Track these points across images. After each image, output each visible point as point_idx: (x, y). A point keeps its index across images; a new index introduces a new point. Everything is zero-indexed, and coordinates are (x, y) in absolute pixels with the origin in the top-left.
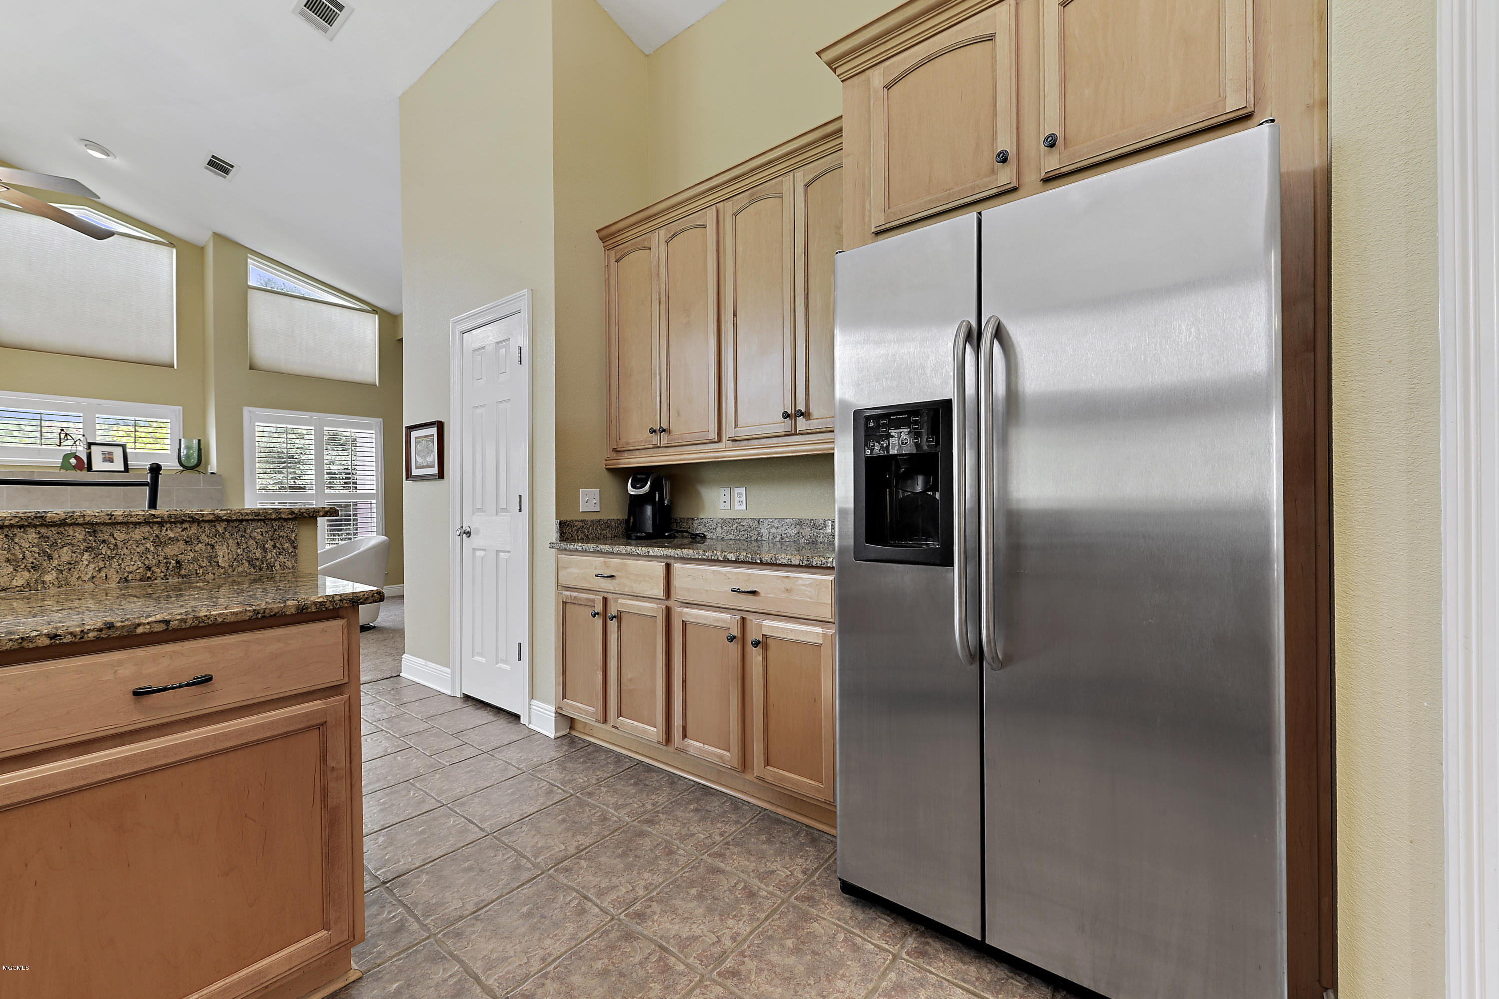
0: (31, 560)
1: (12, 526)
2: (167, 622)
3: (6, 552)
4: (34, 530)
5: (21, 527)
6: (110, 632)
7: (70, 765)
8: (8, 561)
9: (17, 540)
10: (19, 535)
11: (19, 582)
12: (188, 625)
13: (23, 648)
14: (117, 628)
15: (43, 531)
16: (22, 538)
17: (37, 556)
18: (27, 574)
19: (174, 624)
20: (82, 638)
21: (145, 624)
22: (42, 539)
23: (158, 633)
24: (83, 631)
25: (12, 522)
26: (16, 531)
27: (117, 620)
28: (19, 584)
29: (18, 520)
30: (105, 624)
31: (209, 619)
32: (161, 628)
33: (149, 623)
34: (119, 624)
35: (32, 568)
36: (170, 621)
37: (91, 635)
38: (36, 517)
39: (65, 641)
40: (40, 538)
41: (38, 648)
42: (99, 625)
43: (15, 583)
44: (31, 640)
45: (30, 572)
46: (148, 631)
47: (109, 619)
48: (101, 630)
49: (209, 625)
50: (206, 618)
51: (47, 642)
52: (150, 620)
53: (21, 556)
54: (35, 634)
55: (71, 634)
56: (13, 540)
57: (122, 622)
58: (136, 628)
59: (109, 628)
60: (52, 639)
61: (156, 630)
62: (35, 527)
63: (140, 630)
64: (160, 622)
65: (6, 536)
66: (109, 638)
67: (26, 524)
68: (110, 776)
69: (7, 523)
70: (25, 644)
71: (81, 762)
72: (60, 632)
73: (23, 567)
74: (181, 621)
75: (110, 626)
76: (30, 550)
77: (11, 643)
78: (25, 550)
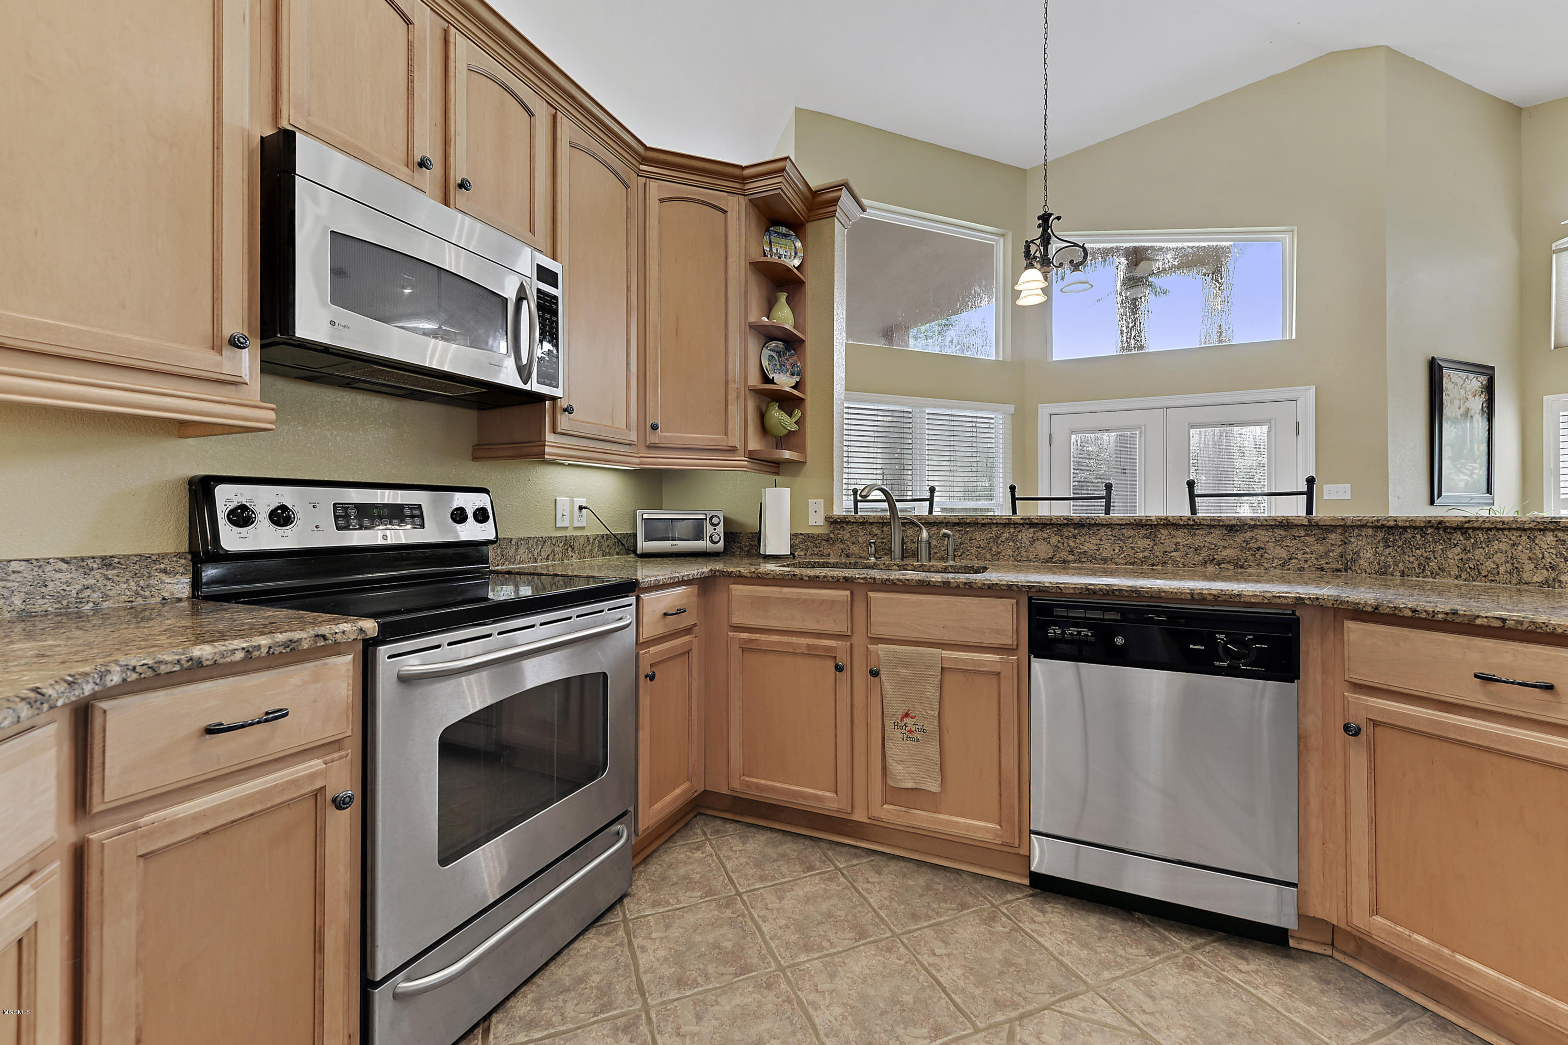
0: (1549, 560)
1: (1530, 529)
2: (1504, 620)
3: (1528, 551)
4: (1551, 533)
5: (1540, 530)
6: (1454, 617)
7: (1430, 714)
8: (1530, 559)
9: (1537, 542)
10: (1539, 537)
11: (1538, 578)
12: (1524, 627)
13: (1395, 614)
14: (1460, 615)
15: (1560, 534)
16: (1541, 540)
17: (1554, 556)
18: (1545, 572)
19: (1510, 624)
20: (1433, 617)
21: (1483, 617)
22: (1559, 542)
23: (1494, 627)
24: (1434, 611)
25: (1530, 525)
26: (1536, 534)
27: (1461, 610)
28: (1539, 580)
29: (1535, 523)
30: (1452, 610)
31: (1547, 626)
32: (1498, 624)
33: (1486, 617)
34: (1461, 613)
35: (1550, 567)
36: (1506, 620)
37: (1440, 616)
38: (1551, 522)
39: (1422, 616)
40: (1557, 541)
41: (1404, 617)
42: (1447, 609)
43: (1535, 579)
44: (1400, 610)
45: (1548, 570)
46: (1485, 624)
47: (1456, 607)
48: (1447, 614)
49: (1547, 633)
50: (1543, 625)
51: (1409, 614)
52: (1488, 614)
53: (1541, 556)
54: (1402, 606)
55: (1426, 611)
56: (1534, 541)
57: (1465, 611)
58: (1475, 619)
59: (1454, 614)
60: (1413, 612)
61: (1492, 625)
62: (1553, 530)
63: (1479, 621)
64: (1497, 618)
65: (1529, 537)
66: (1453, 622)
67: (1542, 527)
68: (1459, 738)
69: (1526, 526)
70: (1396, 612)
71: (1438, 716)
72: (1418, 609)
73: (1542, 565)
74: (1517, 622)
75: (1455, 613)
76: (1549, 551)
77: (1388, 609)
78: (1543, 550)
